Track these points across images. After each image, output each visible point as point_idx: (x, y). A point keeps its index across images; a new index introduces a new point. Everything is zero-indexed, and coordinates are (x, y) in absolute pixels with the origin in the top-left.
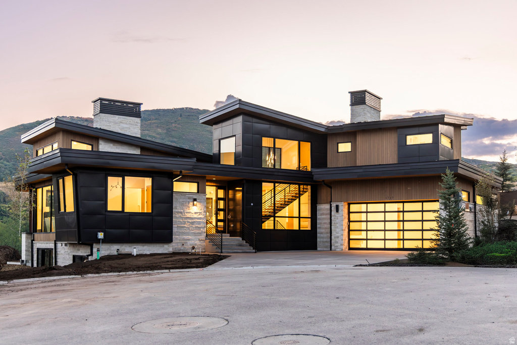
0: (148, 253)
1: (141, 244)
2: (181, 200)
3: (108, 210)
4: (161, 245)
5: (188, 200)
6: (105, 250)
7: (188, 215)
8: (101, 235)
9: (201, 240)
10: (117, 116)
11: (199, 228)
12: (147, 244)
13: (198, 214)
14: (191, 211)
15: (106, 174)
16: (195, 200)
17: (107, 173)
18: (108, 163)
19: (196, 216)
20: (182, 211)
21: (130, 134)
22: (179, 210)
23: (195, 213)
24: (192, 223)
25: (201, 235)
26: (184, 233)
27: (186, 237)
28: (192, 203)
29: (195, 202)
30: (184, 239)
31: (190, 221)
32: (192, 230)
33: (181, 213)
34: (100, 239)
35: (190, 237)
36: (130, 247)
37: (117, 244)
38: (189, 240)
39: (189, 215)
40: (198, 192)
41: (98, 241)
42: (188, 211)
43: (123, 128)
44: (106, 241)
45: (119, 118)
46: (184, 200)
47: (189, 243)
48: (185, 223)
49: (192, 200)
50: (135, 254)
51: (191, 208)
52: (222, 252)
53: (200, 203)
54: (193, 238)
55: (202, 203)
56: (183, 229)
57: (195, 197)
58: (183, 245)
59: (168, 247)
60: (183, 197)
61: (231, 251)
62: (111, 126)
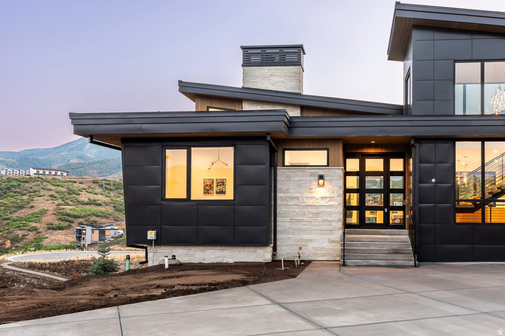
0: (231, 261)
1: (219, 248)
2: (296, 179)
3: (167, 197)
4: (252, 249)
5: (309, 178)
7: (310, 202)
8: (151, 235)
9: (333, 242)
10: (267, 68)
11: (329, 221)
13: (328, 199)
14: (314, 195)
15: (163, 146)
16: (321, 177)
17: (163, 144)
18: (141, 129)
19: (323, 203)
20: (299, 195)
21: (285, 90)
22: (295, 195)
23: (323, 198)
24: (317, 214)
25: (333, 234)
26: (301, 231)
27: (307, 237)
28: (316, 183)
29: (321, 181)
30: (302, 240)
31: (313, 211)
32: (317, 226)
33: (297, 198)
34: (152, 240)
35: (312, 237)
36: (202, 251)
38: (311, 240)
39: (312, 201)
40: (328, 165)
41: (150, 242)
42: (309, 195)
45: (269, 69)
46: (303, 178)
47: (311, 245)
48: (304, 214)
49: (317, 178)
50: (167, 266)
51: (313, 190)
52: (345, 263)
53: (330, 181)
54: (318, 238)
55: (334, 182)
56: (300, 223)
57: (321, 172)
58: (300, 248)
59: (264, 252)
60: (300, 173)
61: (364, 263)
62: (257, 82)
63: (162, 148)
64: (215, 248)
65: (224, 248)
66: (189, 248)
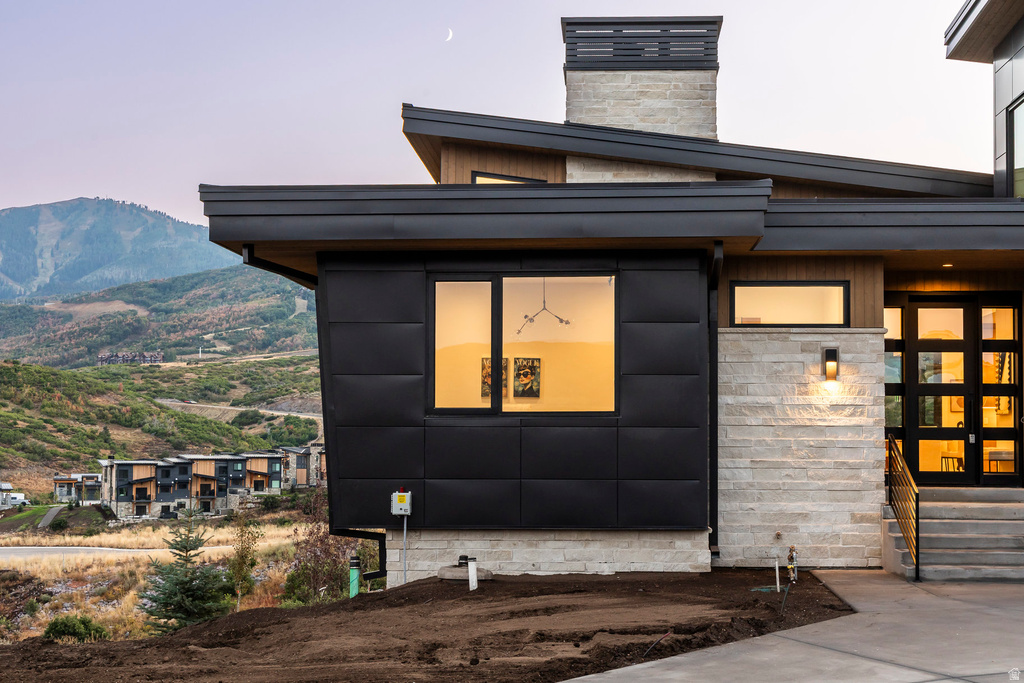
0: (607, 570)
1: (575, 536)
2: (767, 358)
3: (438, 405)
4: (663, 539)
5: (800, 357)
6: (433, 558)
7: (803, 418)
8: (401, 503)
9: (863, 519)
10: (629, 75)
11: (851, 467)
12: (600, 536)
13: (848, 411)
14: (814, 399)
15: (428, 272)
16: (831, 355)
17: (430, 267)
19: (835, 419)
20: (772, 400)
21: (675, 132)
22: (762, 400)
23: (836, 408)
24: (820, 449)
25: (861, 499)
26: (778, 491)
27: (794, 506)
28: (818, 370)
29: (831, 365)
30: (781, 514)
31: (812, 440)
32: (822, 479)
33: (769, 407)
34: (402, 516)
35: (808, 506)
36: (531, 545)
37: (478, 535)
38: (805, 516)
39: (806, 416)
40: (847, 323)
41: (396, 524)
42: (800, 400)
43: (650, 114)
44: (421, 521)
45: (634, 79)
46: (782, 357)
47: (805, 528)
48: (786, 450)
49: (818, 356)
50: (473, 585)
51: (811, 387)
52: (921, 574)
53: (855, 365)
54: (823, 509)
55: (863, 367)
56: (776, 473)
57: (830, 342)
58: (778, 536)
59: (694, 546)
60: (777, 344)
61: (970, 574)
62: (605, 110)
63: (427, 277)
64: (565, 536)
65: (588, 536)
66: (495, 536)
